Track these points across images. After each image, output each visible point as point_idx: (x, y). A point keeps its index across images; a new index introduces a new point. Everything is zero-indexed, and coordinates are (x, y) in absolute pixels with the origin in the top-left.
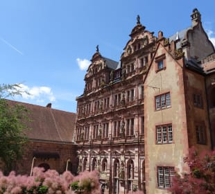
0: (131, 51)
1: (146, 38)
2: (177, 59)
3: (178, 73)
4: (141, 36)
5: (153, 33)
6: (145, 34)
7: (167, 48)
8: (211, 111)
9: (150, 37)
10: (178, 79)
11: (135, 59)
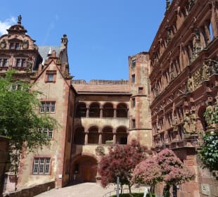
0: (5, 47)
1: (27, 43)
2: (66, 79)
3: (65, 90)
4: (20, 37)
5: (34, 41)
6: (26, 38)
7: (59, 67)
8: (75, 120)
9: (30, 43)
10: (65, 94)
11: (10, 57)
